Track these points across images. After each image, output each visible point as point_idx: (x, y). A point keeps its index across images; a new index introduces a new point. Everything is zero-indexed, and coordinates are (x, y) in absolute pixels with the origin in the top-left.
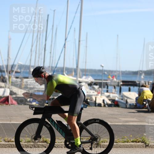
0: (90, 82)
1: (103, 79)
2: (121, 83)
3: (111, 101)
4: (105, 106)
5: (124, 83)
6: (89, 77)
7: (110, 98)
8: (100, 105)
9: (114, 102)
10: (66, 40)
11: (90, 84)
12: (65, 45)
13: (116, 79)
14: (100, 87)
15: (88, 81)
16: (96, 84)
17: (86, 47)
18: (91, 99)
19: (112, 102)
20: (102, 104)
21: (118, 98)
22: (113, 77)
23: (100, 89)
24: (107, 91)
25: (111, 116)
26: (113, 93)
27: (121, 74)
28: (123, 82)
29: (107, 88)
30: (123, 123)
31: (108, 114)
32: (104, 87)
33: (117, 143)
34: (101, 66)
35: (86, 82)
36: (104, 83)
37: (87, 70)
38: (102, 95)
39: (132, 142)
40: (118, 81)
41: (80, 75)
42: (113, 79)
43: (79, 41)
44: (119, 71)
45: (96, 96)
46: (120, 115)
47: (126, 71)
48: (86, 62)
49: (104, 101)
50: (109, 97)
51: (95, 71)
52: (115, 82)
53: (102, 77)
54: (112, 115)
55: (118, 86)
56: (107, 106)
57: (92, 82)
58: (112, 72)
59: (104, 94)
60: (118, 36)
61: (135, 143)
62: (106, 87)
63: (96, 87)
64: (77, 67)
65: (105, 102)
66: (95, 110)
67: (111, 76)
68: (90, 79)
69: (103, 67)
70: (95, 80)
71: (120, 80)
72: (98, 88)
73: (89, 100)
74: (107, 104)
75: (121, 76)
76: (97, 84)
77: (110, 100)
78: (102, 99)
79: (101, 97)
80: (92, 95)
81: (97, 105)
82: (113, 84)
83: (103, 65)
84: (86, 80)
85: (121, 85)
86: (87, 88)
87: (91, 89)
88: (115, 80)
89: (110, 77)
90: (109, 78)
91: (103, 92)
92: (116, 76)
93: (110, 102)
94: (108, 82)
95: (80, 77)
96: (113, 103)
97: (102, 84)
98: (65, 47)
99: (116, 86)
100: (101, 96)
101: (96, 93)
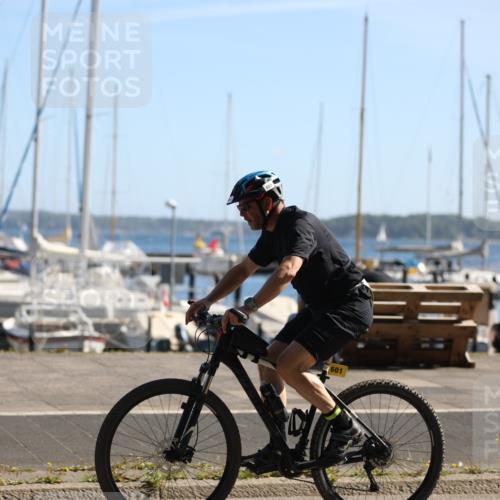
0: (128, 263)
4: (182, 348)
6: (126, 247)
8: (164, 346)
10: (39, 112)
11: (129, 272)
12: (36, 130)
13: (225, 250)
14: (166, 280)
15: (123, 261)
17: (115, 137)
18: (132, 326)
19: (207, 334)
20: (174, 341)
22: (212, 245)
23: (166, 287)
24: (191, 296)
27: (241, 232)
29: (192, 283)
30: (243, 408)
32: (180, 281)
34: (168, 205)
35: (114, 265)
36: (178, 265)
37: (120, 219)
38: (174, 308)
40: (227, 258)
41: (91, 238)
42: (213, 251)
43: (88, 117)
44: (236, 224)
45: (152, 313)
48: (114, 192)
49: (178, 330)
51: (148, 223)
52: (220, 261)
53: (171, 244)
56: (189, 348)
57: (139, 264)
59: (178, 304)
60: (230, 96)
62: (187, 279)
63: (151, 281)
64: (81, 209)
65: (184, 335)
66: (143, 363)
68: (132, 253)
69: (173, 208)
70: (150, 255)
71: (238, 255)
72: (158, 285)
73: (124, 329)
74: (192, 341)
78: (172, 324)
79: (168, 316)
80: (136, 311)
81: (153, 344)
82: (210, 268)
83: (173, 202)
84: (116, 257)
86: (118, 285)
87: (131, 289)
88: (220, 253)
89: (202, 245)
91: (174, 299)
92: (223, 241)
94: (196, 264)
95: (93, 247)
96: (211, 338)
97: (173, 268)
98: (36, 140)
100: (170, 313)
101: (150, 303)
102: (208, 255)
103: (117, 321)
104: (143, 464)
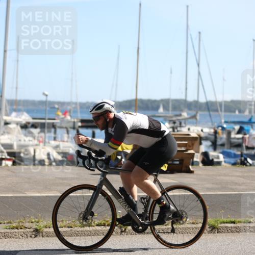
0: (24, 122)
1: (47, 118)
2: (80, 124)
3: (62, 155)
4: (50, 164)
5: (84, 124)
6: (22, 114)
7: (60, 149)
8: (42, 163)
9: (66, 157)
13: (71, 116)
14: (42, 131)
15: (21, 122)
16: (34, 126)
18: (26, 153)
19: (62, 157)
20: (46, 160)
21: (73, 149)
22: (65, 114)
23: (42, 134)
24: (55, 139)
25: (61, 181)
26: (63, 141)
27: (78, 107)
28: (82, 121)
29: (55, 133)
31: (56, 178)
32: (49, 132)
33: (71, 227)
34: (44, 94)
35: (17, 123)
36: (48, 124)
37: (20, 101)
38: (46, 144)
39: (98, 225)
40: (73, 120)
42: (65, 117)
43: (5, 51)
44: (76, 103)
45: (35, 147)
46: (77, 178)
47: (88, 103)
49: (48, 155)
50: (58, 149)
51: (33, 103)
52: (69, 122)
53: (46, 113)
54: (62, 179)
55: (74, 128)
56: (54, 164)
57: (29, 123)
58: (62, 104)
59: (49, 143)
61: (102, 227)
62: (53, 130)
63: (35, 131)
64: (1, 96)
65: (52, 158)
67: (61, 112)
68: (25, 118)
69: (47, 95)
70: (34, 119)
71: (77, 119)
72: (39, 133)
73: (22, 155)
74: (55, 161)
75: (79, 110)
76: (37, 125)
77: (59, 153)
80: (27, 146)
81: (36, 162)
82: (64, 125)
83: (46, 93)
84: (18, 120)
85: (79, 127)
86: (20, 133)
87: (26, 135)
88: (68, 118)
89: (60, 114)
90: (58, 115)
91: (47, 140)
92: (70, 112)
93: (59, 158)
94: (57, 123)
96: (65, 159)
97: (46, 125)
99: (69, 129)
100: (44, 147)
101: (36, 142)
102: (63, 118)
103: (18, 151)
104: (33, 220)
